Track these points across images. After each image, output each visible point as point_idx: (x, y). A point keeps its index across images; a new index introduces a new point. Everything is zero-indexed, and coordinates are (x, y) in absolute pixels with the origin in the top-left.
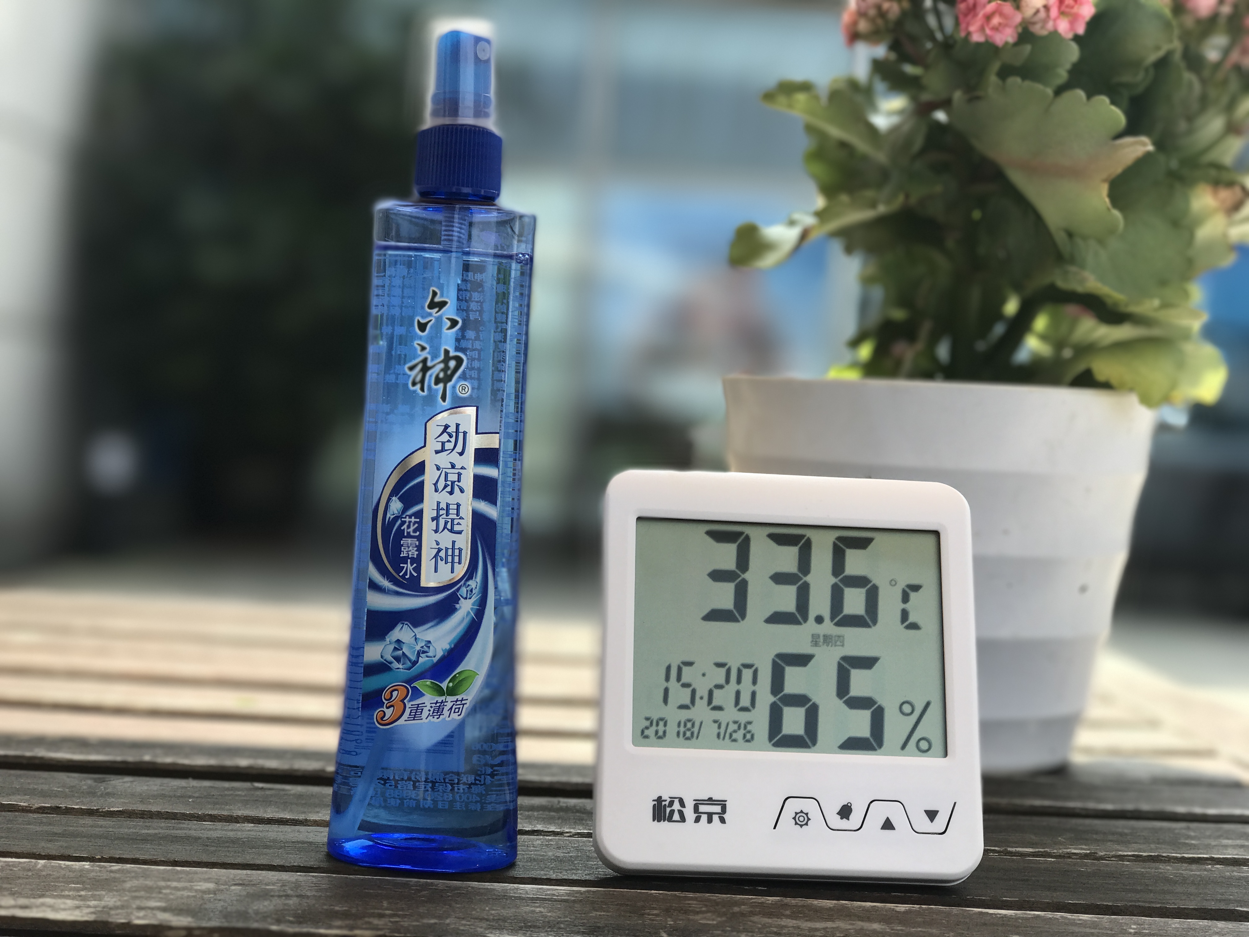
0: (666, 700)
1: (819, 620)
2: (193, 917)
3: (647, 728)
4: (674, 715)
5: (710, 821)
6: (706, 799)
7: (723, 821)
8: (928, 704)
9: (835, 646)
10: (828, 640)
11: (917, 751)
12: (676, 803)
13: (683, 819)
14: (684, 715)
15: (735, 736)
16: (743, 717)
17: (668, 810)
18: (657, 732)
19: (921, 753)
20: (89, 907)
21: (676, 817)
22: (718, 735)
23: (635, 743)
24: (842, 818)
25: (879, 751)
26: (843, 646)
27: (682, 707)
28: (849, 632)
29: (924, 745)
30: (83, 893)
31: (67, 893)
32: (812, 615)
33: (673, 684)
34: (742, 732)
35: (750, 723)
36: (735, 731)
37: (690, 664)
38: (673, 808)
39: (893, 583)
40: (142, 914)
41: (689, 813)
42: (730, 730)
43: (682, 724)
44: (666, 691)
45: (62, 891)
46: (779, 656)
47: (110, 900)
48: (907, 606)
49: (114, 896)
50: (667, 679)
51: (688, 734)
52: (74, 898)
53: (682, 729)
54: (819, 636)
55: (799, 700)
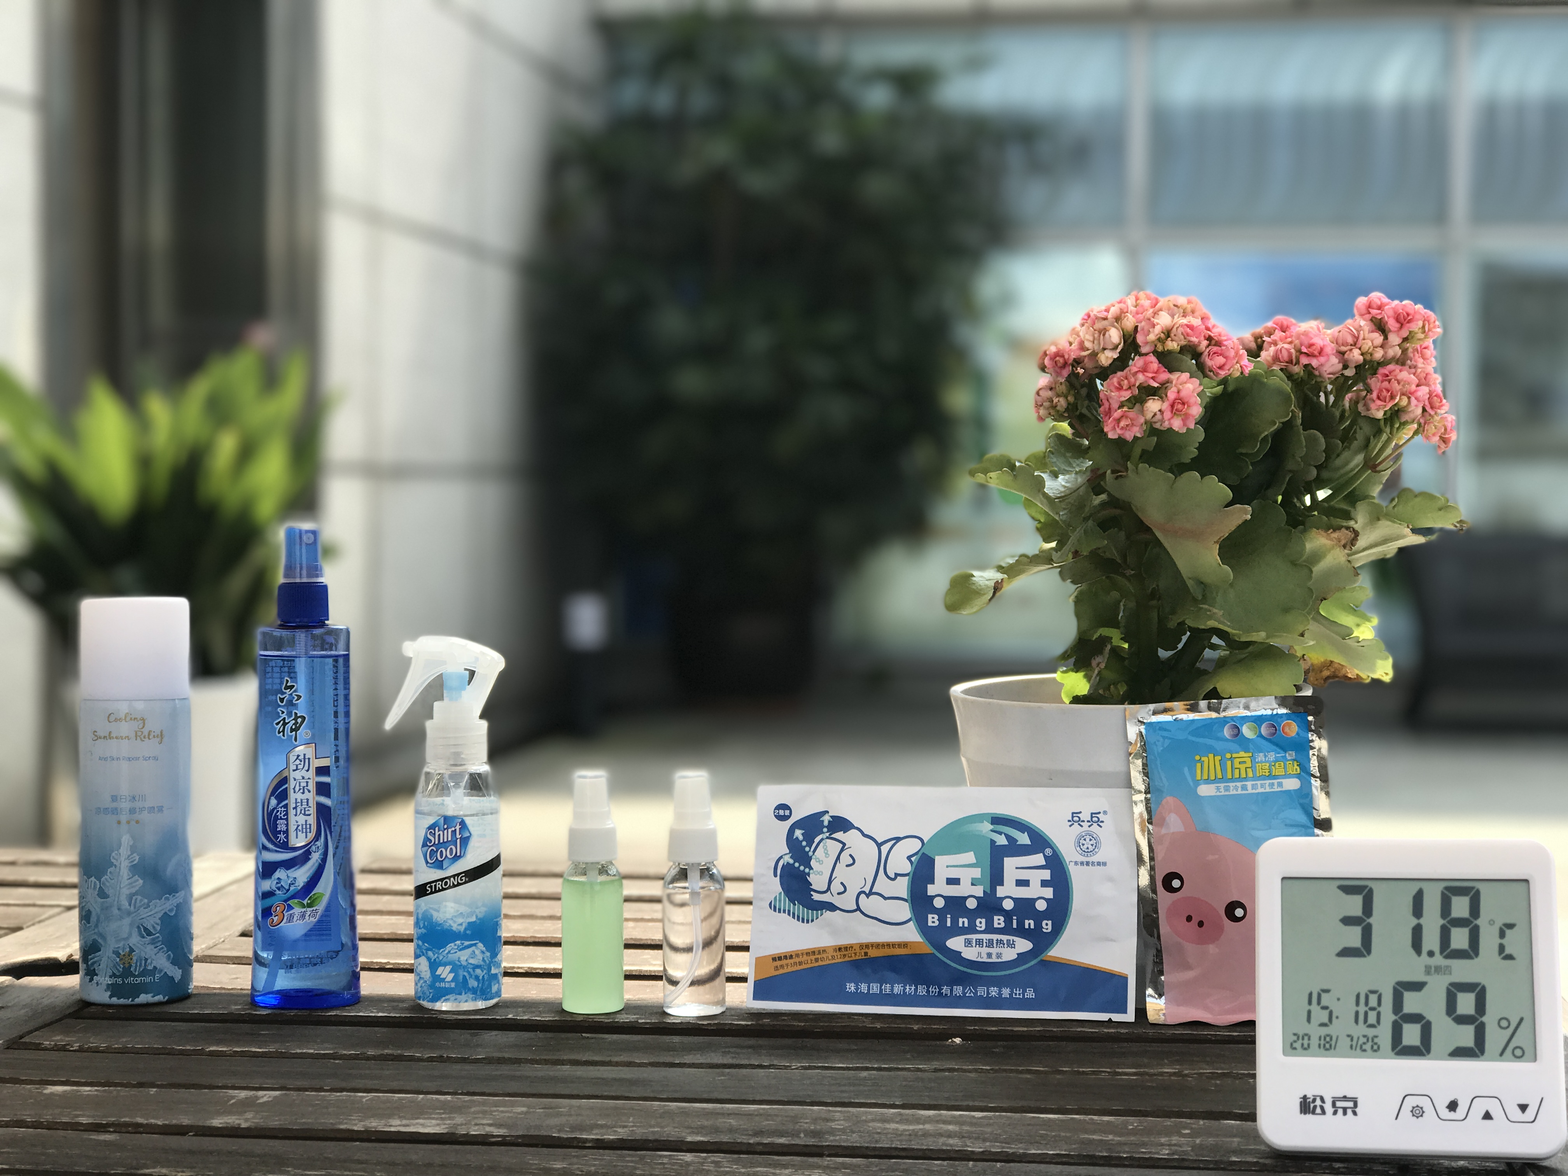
0: (1309, 1020)
1: (1431, 954)
2: (507, 1129)
3: (1295, 1042)
4: (1316, 1032)
5: (1345, 1113)
6: (1342, 1096)
7: (1355, 1113)
8: (1522, 1020)
9: (1444, 974)
10: (1438, 969)
11: (1513, 1058)
12: (1318, 1100)
13: (1323, 1112)
14: (1324, 1031)
15: (1364, 1047)
16: (1371, 1032)
17: (1312, 1105)
18: (1303, 1045)
19: (1515, 1059)
20: (445, 1124)
21: (1318, 1110)
22: (1351, 1047)
23: (1285, 1053)
24: (1450, 1111)
25: (1482, 1058)
26: (1451, 974)
27: (1323, 1025)
28: (1456, 964)
29: (1518, 1052)
30: (443, 1116)
31: (433, 1116)
32: (1425, 950)
33: (1315, 1008)
34: (1370, 1044)
35: (1376, 1037)
36: (1364, 1043)
37: (1327, 991)
38: (1316, 1104)
39: (1492, 922)
40: (476, 1128)
41: (1328, 1107)
42: (1360, 1042)
43: (1322, 1039)
44: (1309, 1012)
45: (431, 1114)
46: (1399, 983)
47: (459, 1119)
48: (1504, 941)
49: (462, 1117)
50: (1310, 1003)
51: (1327, 1046)
52: (437, 1119)
53: (1322, 1042)
54: (1430, 967)
55: (1415, 1018)
